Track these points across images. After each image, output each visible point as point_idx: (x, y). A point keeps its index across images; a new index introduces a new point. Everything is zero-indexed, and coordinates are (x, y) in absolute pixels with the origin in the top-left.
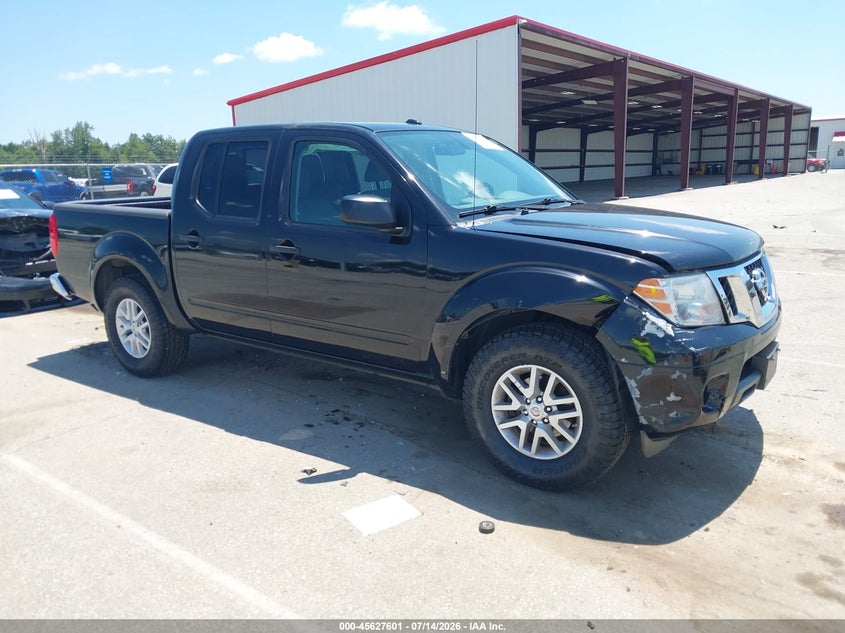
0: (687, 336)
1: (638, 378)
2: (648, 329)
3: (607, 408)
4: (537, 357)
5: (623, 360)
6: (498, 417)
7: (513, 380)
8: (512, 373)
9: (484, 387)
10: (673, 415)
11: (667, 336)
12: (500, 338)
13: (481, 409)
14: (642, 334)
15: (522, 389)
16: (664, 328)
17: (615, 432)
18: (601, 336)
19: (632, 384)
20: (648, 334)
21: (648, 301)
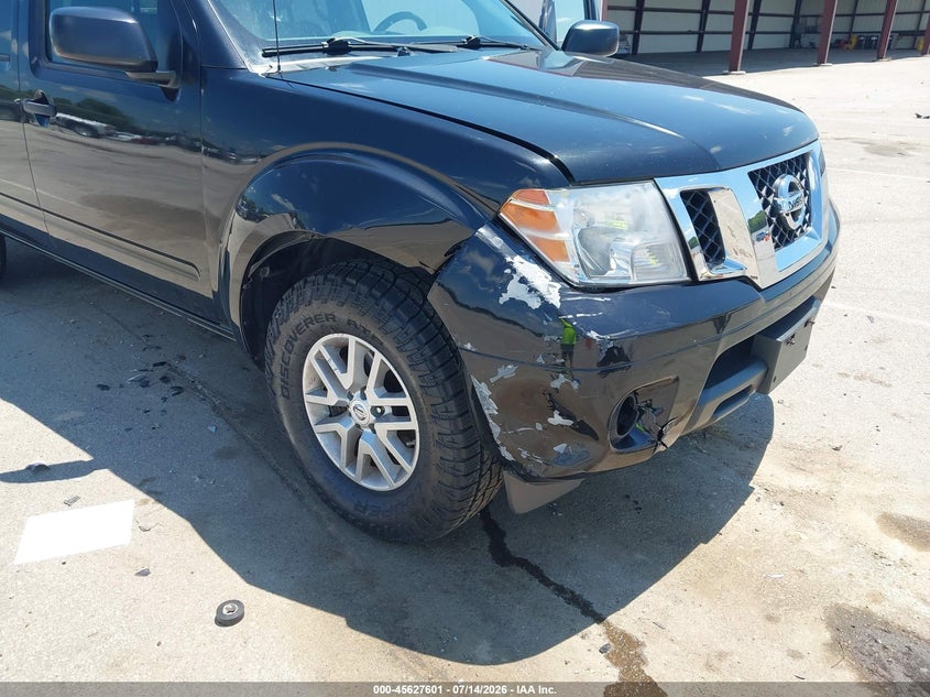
0: (589, 306)
1: (492, 380)
2: (514, 290)
3: (446, 424)
4: (349, 322)
5: (469, 346)
6: (314, 413)
7: (327, 356)
8: (326, 345)
9: (287, 364)
10: (560, 448)
11: (547, 307)
12: (321, 278)
13: (288, 397)
14: (502, 301)
15: (337, 372)
16: (543, 289)
17: (462, 467)
18: (435, 296)
19: (483, 390)
20: (512, 300)
21: (525, 233)
